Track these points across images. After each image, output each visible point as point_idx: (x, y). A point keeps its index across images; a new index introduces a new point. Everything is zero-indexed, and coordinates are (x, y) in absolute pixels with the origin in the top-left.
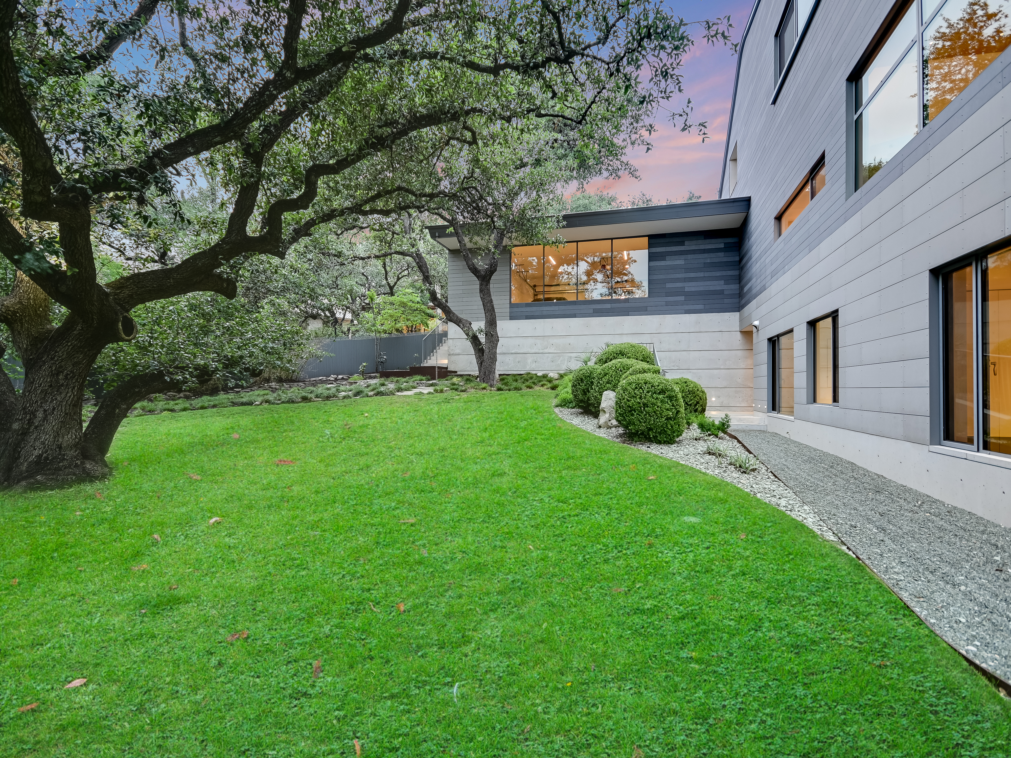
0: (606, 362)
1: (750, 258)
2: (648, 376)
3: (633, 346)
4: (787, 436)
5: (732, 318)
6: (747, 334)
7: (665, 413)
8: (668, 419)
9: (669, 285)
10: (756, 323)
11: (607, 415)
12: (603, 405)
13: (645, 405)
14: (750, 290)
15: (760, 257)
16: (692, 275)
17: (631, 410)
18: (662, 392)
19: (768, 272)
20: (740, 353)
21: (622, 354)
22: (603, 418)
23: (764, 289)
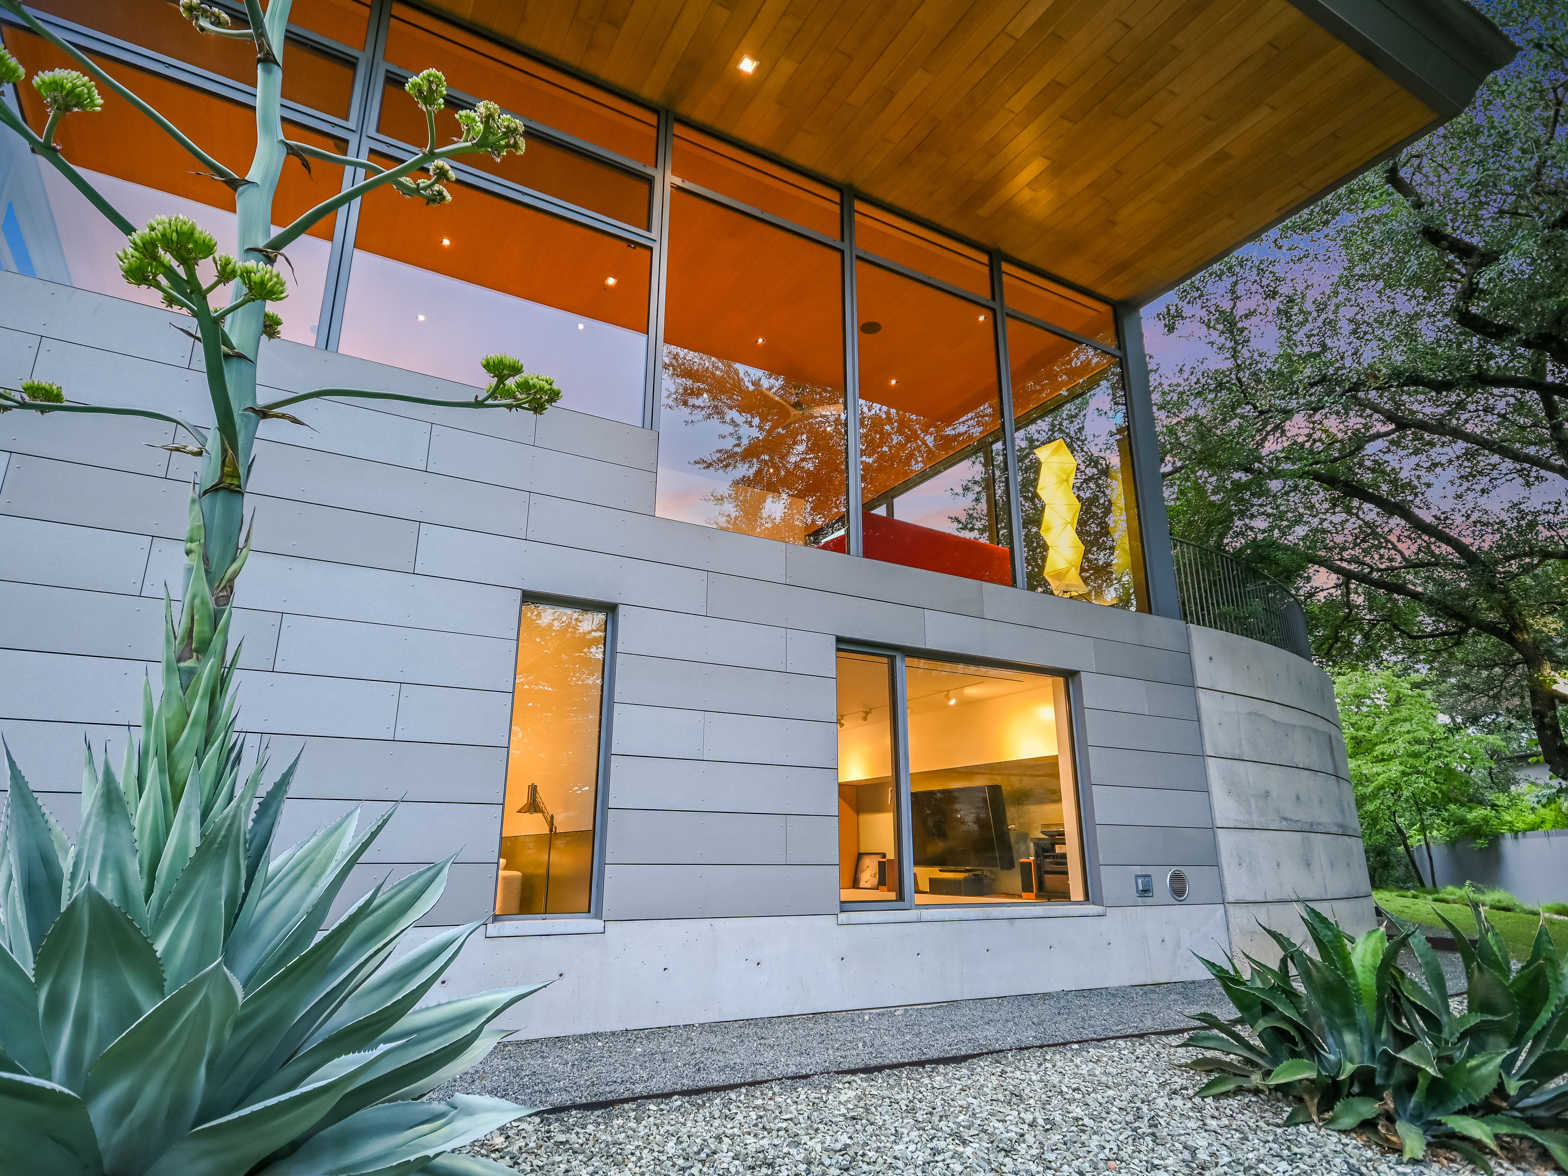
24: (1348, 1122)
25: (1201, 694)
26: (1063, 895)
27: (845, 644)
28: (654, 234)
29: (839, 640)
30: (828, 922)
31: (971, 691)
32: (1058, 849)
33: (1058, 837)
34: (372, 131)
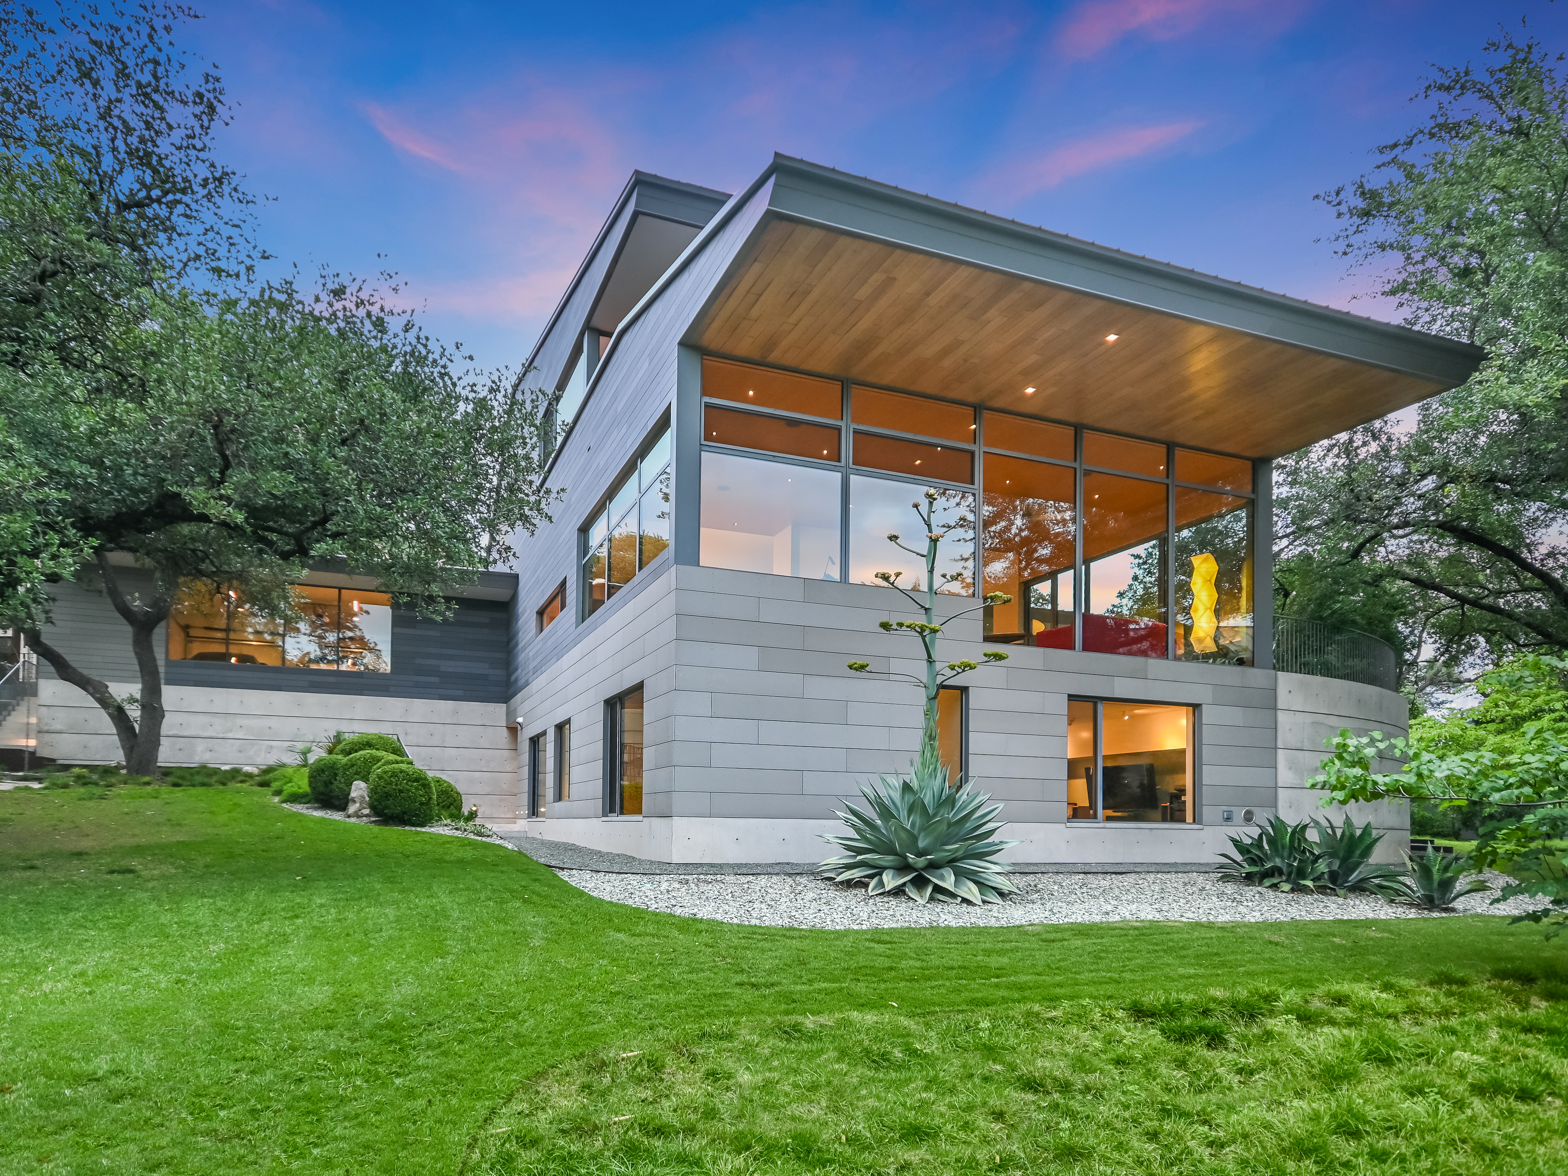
0: (350, 753)
1: (517, 645)
2: (404, 766)
3: (380, 738)
4: (540, 837)
5: (498, 710)
6: (513, 730)
7: (419, 798)
8: (422, 804)
9: (419, 661)
10: (520, 720)
11: (358, 805)
12: (353, 794)
13: (401, 791)
14: (516, 680)
15: (529, 643)
16: (450, 652)
17: (387, 795)
18: (416, 780)
19: (531, 667)
20: (506, 753)
21: (369, 745)
22: (352, 809)
23: (527, 684)
24: (1268, 884)
25: (1279, 713)
26: (1183, 820)
27: (1071, 697)
28: (976, 486)
29: (1069, 695)
30: (1061, 826)
31: (1137, 712)
32: (1183, 798)
33: (1182, 791)
34: (851, 465)
